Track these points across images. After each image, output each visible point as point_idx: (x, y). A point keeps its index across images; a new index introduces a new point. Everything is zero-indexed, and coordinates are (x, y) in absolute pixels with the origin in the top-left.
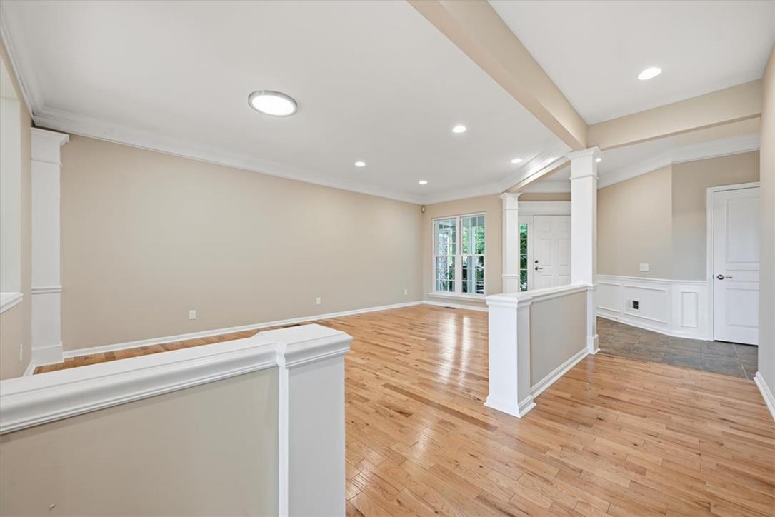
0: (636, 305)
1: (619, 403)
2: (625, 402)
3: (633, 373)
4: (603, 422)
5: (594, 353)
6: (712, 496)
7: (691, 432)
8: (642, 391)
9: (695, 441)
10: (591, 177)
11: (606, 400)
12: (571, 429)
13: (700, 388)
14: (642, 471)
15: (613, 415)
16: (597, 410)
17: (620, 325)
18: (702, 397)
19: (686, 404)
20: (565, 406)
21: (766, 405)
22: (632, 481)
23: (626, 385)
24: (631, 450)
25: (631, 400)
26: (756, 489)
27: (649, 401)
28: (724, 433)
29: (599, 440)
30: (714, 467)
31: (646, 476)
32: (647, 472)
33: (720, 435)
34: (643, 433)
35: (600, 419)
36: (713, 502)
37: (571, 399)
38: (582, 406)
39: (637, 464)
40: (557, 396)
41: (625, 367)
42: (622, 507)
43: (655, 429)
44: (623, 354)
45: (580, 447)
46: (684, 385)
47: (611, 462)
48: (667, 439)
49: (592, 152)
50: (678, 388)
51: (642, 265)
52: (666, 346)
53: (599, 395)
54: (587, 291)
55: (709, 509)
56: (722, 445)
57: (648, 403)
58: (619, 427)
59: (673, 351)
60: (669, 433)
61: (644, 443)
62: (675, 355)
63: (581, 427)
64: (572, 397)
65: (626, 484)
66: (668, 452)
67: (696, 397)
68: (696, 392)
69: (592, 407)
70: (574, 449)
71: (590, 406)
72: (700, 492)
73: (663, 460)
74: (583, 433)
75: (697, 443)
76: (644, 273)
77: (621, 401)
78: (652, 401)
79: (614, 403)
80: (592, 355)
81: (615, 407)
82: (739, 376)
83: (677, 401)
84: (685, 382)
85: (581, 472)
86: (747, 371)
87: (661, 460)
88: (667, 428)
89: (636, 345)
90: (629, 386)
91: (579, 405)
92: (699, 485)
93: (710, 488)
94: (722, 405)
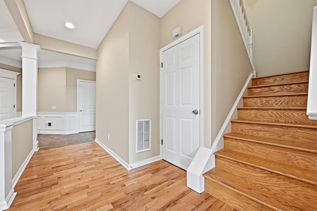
0: (50, 124)
1: (63, 167)
2: (65, 165)
3: (61, 152)
4: (62, 178)
5: (37, 151)
6: (108, 179)
7: (91, 164)
8: (69, 158)
9: (93, 166)
10: (36, 60)
11: (57, 169)
12: (48, 191)
13: (85, 149)
14: (87, 187)
15: (63, 173)
16: (56, 175)
17: (42, 135)
18: (87, 151)
19: (84, 155)
20: (37, 183)
21: (101, 147)
22: (87, 193)
23: (61, 158)
24: (79, 182)
25: (66, 163)
26: (114, 170)
27: (73, 160)
28: (99, 159)
29: (65, 187)
30: (103, 171)
31: (90, 187)
32: (89, 186)
33: (98, 160)
34: (79, 173)
35: (59, 178)
36: (109, 181)
37: (38, 177)
38: (47, 177)
39: (85, 185)
40: (28, 180)
41: (56, 151)
42: (91, 205)
43: (82, 169)
44: (51, 146)
45: (59, 196)
46: (80, 150)
47: (76, 192)
48: (87, 170)
49: (37, 48)
50: (79, 151)
51: (53, 107)
52: (66, 138)
53: (52, 168)
54: (33, 119)
55: (110, 183)
56: (100, 163)
57: (73, 161)
58: (69, 176)
59: (69, 139)
60: (86, 168)
61: (82, 176)
62: (71, 141)
63: (53, 187)
64: (38, 176)
65: (86, 196)
66: (90, 174)
67: (85, 152)
68: (85, 150)
69: (52, 175)
70: (57, 199)
71: (51, 175)
72: (105, 180)
73: (91, 178)
74: (56, 189)
75: (95, 166)
76: (54, 110)
77: (63, 165)
78: (74, 160)
79: (61, 168)
80: (36, 152)
81: (62, 169)
82: (91, 141)
83: (82, 156)
84: (80, 148)
85: (66, 207)
86: (92, 139)
87: (90, 178)
88: (85, 167)
89: (55, 141)
90: (62, 158)
91: (45, 178)
92: (104, 179)
93: (106, 177)
94: (93, 151)
